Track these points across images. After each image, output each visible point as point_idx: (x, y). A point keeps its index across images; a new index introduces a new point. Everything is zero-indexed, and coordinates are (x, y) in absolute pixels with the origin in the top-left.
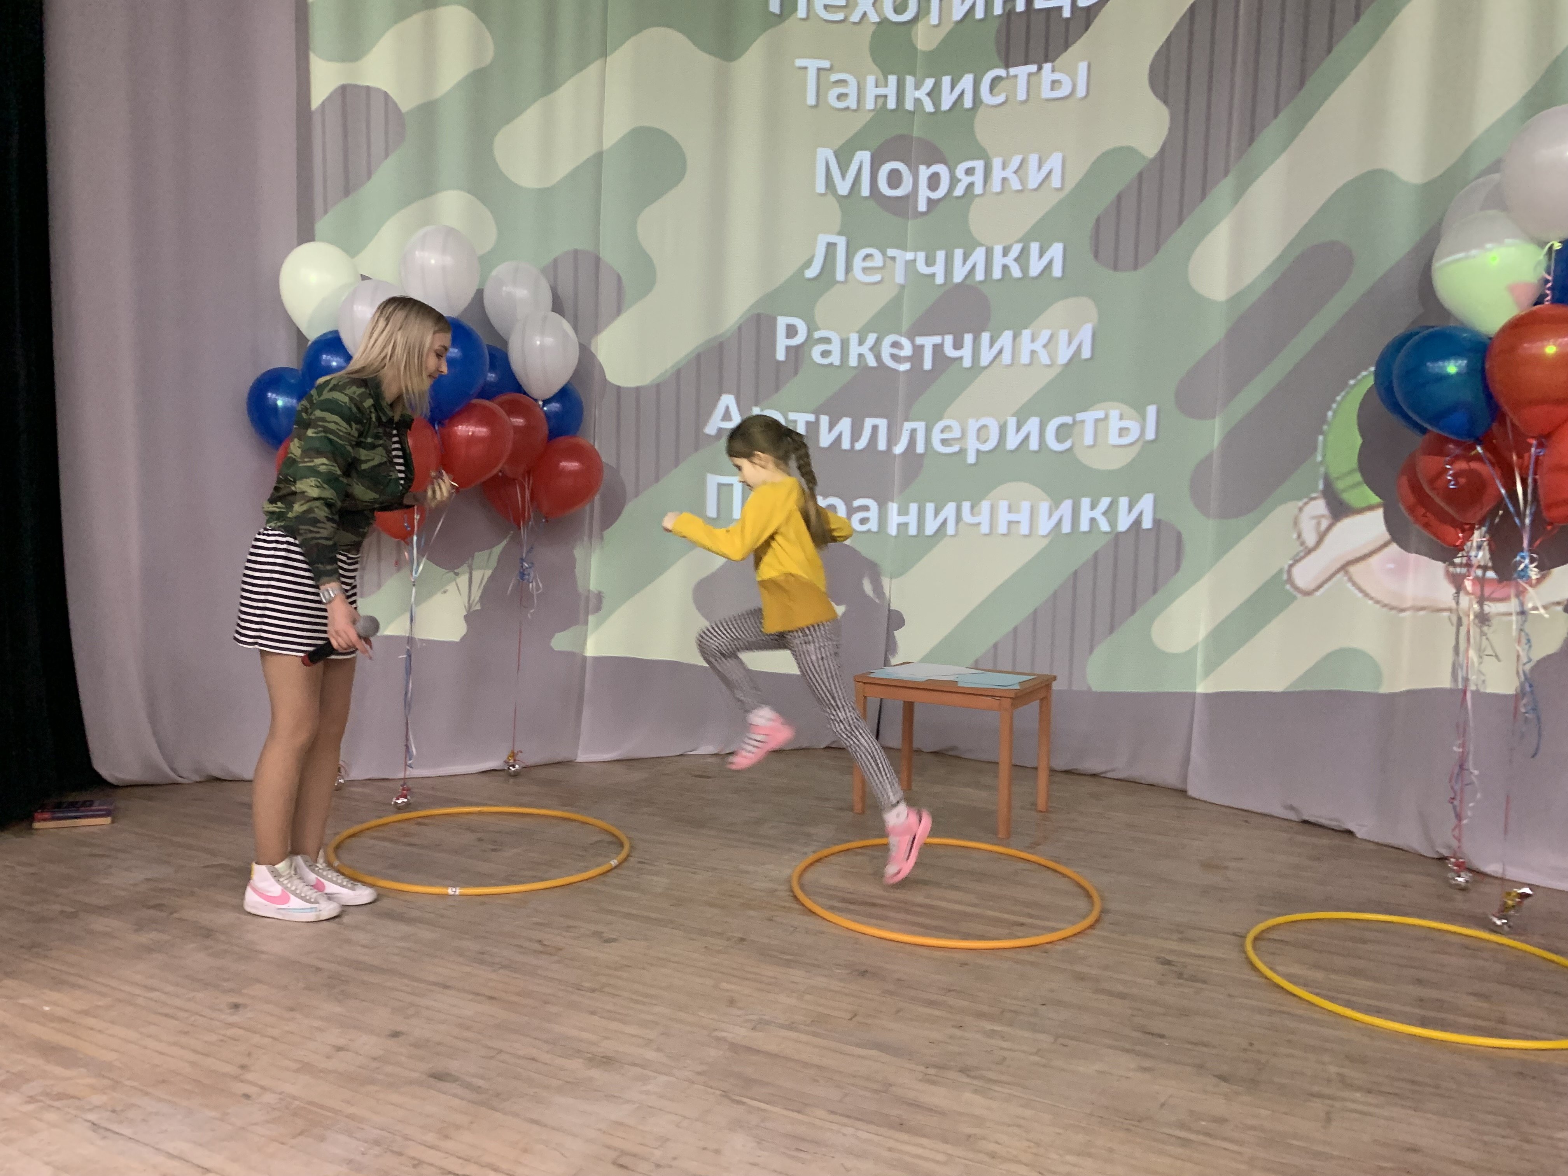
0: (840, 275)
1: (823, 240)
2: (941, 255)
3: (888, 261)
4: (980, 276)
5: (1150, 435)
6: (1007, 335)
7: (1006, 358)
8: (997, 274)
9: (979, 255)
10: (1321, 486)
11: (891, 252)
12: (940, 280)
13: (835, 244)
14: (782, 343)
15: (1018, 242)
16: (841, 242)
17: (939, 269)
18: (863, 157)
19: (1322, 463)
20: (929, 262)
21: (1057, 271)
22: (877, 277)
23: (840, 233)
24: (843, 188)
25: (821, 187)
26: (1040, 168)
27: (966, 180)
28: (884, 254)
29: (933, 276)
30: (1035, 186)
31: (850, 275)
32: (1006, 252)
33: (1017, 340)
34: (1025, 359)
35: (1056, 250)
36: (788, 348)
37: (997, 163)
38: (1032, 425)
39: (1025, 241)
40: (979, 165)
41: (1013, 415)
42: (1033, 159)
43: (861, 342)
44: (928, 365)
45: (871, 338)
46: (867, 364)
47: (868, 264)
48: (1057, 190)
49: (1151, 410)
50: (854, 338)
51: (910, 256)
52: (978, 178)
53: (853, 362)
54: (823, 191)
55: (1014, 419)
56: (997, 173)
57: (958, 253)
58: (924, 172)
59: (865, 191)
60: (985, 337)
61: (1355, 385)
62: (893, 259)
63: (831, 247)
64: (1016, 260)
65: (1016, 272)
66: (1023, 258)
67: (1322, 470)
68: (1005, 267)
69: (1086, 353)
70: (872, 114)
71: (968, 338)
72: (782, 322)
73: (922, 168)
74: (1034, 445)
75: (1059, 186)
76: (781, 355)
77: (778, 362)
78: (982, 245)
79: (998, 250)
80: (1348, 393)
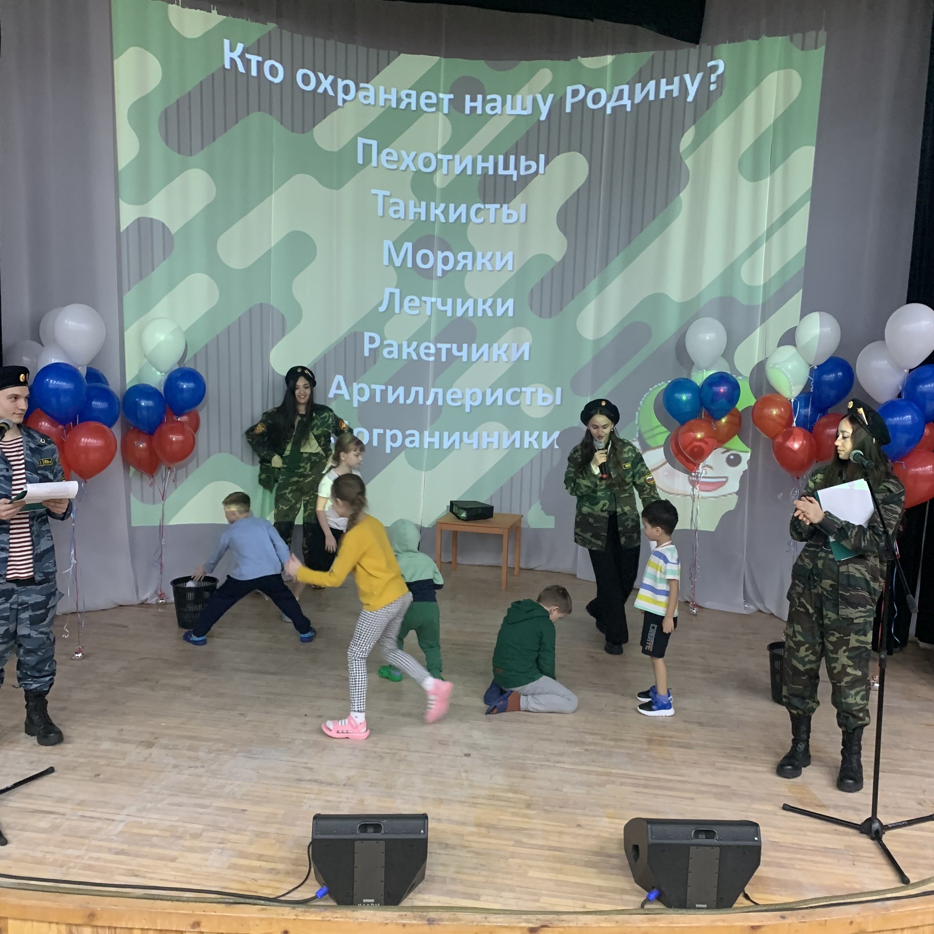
0: (397, 310)
1: (388, 291)
2: (450, 301)
3: (423, 304)
4: (471, 314)
5: (558, 402)
6: (486, 346)
7: (485, 358)
8: (480, 314)
9: (470, 303)
10: (637, 436)
11: (424, 298)
12: (449, 314)
13: (394, 293)
14: (367, 346)
15: (490, 298)
16: (397, 292)
17: (449, 308)
18: (408, 246)
19: (638, 425)
20: (444, 304)
21: (511, 314)
22: (417, 312)
23: (396, 287)
24: (398, 262)
25: (386, 262)
26: (502, 260)
27: (463, 262)
28: (420, 300)
29: (446, 311)
30: (499, 269)
31: (402, 310)
32: (484, 303)
33: (491, 348)
34: (495, 358)
35: (510, 303)
36: (370, 349)
37: (479, 255)
38: (499, 392)
39: (495, 297)
40: (470, 254)
41: (490, 387)
42: (498, 254)
43: (409, 347)
44: (444, 359)
45: (414, 344)
46: (412, 358)
47: (412, 304)
48: (510, 271)
49: (559, 390)
50: (405, 344)
51: (434, 300)
52: (469, 261)
53: (405, 357)
54: (387, 264)
55: (490, 390)
56: (479, 260)
57: (459, 301)
58: (440, 255)
59: (410, 265)
60: (474, 346)
61: (652, 391)
62: (425, 302)
63: (392, 295)
64: (490, 307)
65: (490, 313)
66: (493, 306)
67: (638, 428)
68: (484, 310)
69: (526, 358)
70: (413, 222)
71: (465, 346)
72: (367, 335)
73: (439, 252)
74: (500, 403)
75: (511, 269)
76: (366, 354)
77: (365, 357)
78: (472, 298)
79: (480, 301)
80: (649, 394)
